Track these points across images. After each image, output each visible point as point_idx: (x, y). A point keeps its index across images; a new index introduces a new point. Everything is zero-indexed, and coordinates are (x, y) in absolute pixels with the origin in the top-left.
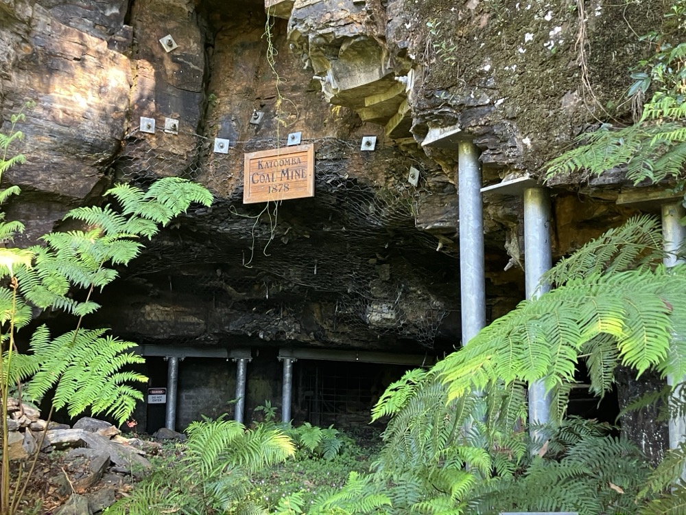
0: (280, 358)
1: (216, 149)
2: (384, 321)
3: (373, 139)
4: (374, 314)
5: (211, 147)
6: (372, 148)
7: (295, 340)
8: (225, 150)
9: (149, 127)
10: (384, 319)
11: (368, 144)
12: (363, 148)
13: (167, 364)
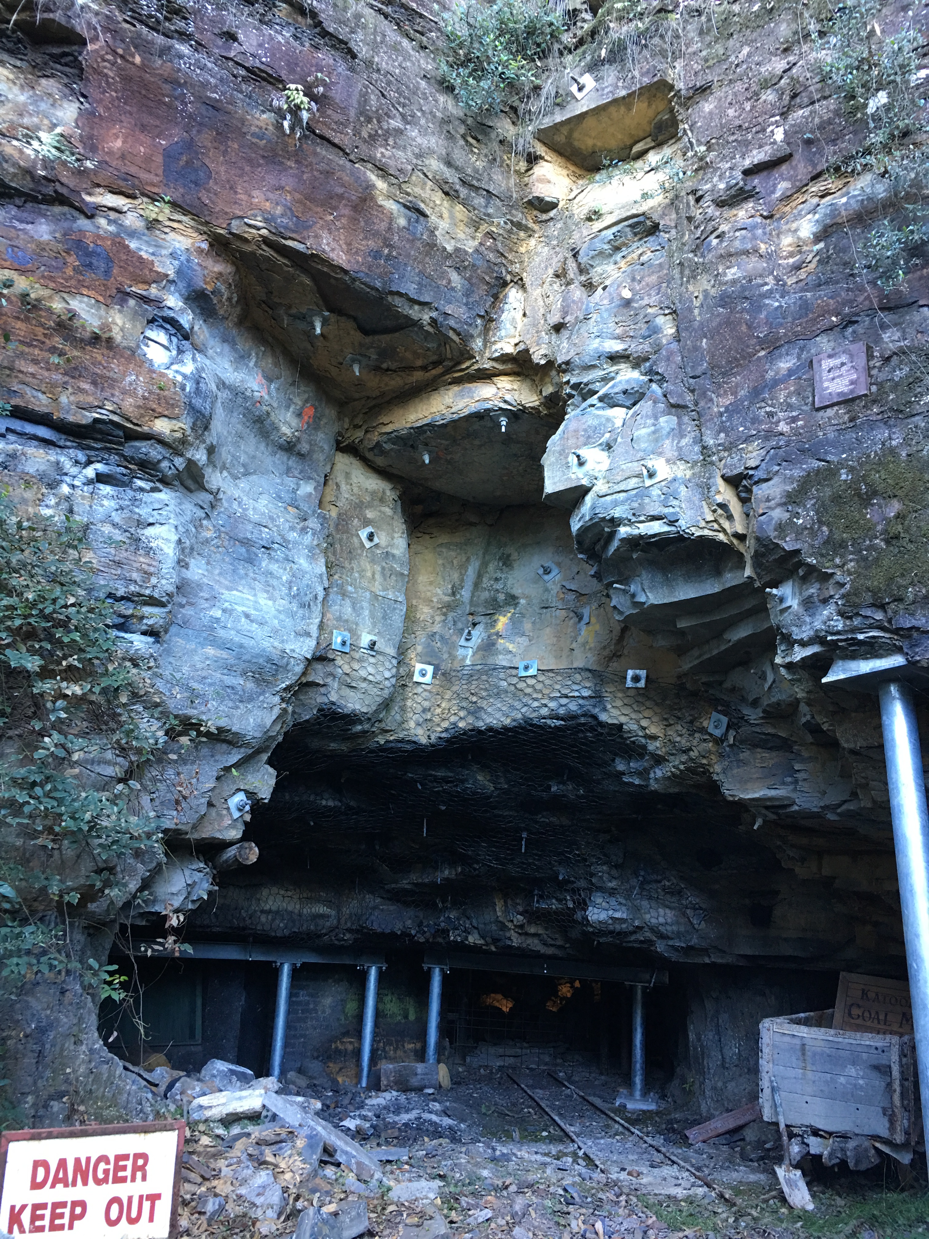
0: (425, 967)
1: (417, 678)
2: (610, 921)
3: (643, 673)
4: (596, 910)
5: (410, 675)
6: (642, 684)
7: (462, 942)
8: (428, 679)
9: (344, 643)
10: (612, 918)
11: (636, 679)
12: (629, 683)
13: (276, 973)
